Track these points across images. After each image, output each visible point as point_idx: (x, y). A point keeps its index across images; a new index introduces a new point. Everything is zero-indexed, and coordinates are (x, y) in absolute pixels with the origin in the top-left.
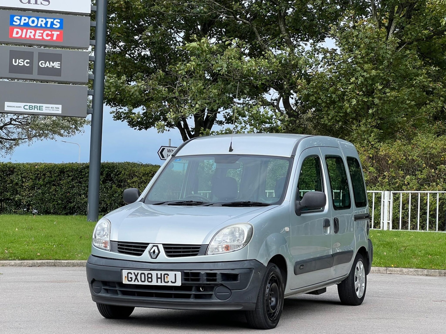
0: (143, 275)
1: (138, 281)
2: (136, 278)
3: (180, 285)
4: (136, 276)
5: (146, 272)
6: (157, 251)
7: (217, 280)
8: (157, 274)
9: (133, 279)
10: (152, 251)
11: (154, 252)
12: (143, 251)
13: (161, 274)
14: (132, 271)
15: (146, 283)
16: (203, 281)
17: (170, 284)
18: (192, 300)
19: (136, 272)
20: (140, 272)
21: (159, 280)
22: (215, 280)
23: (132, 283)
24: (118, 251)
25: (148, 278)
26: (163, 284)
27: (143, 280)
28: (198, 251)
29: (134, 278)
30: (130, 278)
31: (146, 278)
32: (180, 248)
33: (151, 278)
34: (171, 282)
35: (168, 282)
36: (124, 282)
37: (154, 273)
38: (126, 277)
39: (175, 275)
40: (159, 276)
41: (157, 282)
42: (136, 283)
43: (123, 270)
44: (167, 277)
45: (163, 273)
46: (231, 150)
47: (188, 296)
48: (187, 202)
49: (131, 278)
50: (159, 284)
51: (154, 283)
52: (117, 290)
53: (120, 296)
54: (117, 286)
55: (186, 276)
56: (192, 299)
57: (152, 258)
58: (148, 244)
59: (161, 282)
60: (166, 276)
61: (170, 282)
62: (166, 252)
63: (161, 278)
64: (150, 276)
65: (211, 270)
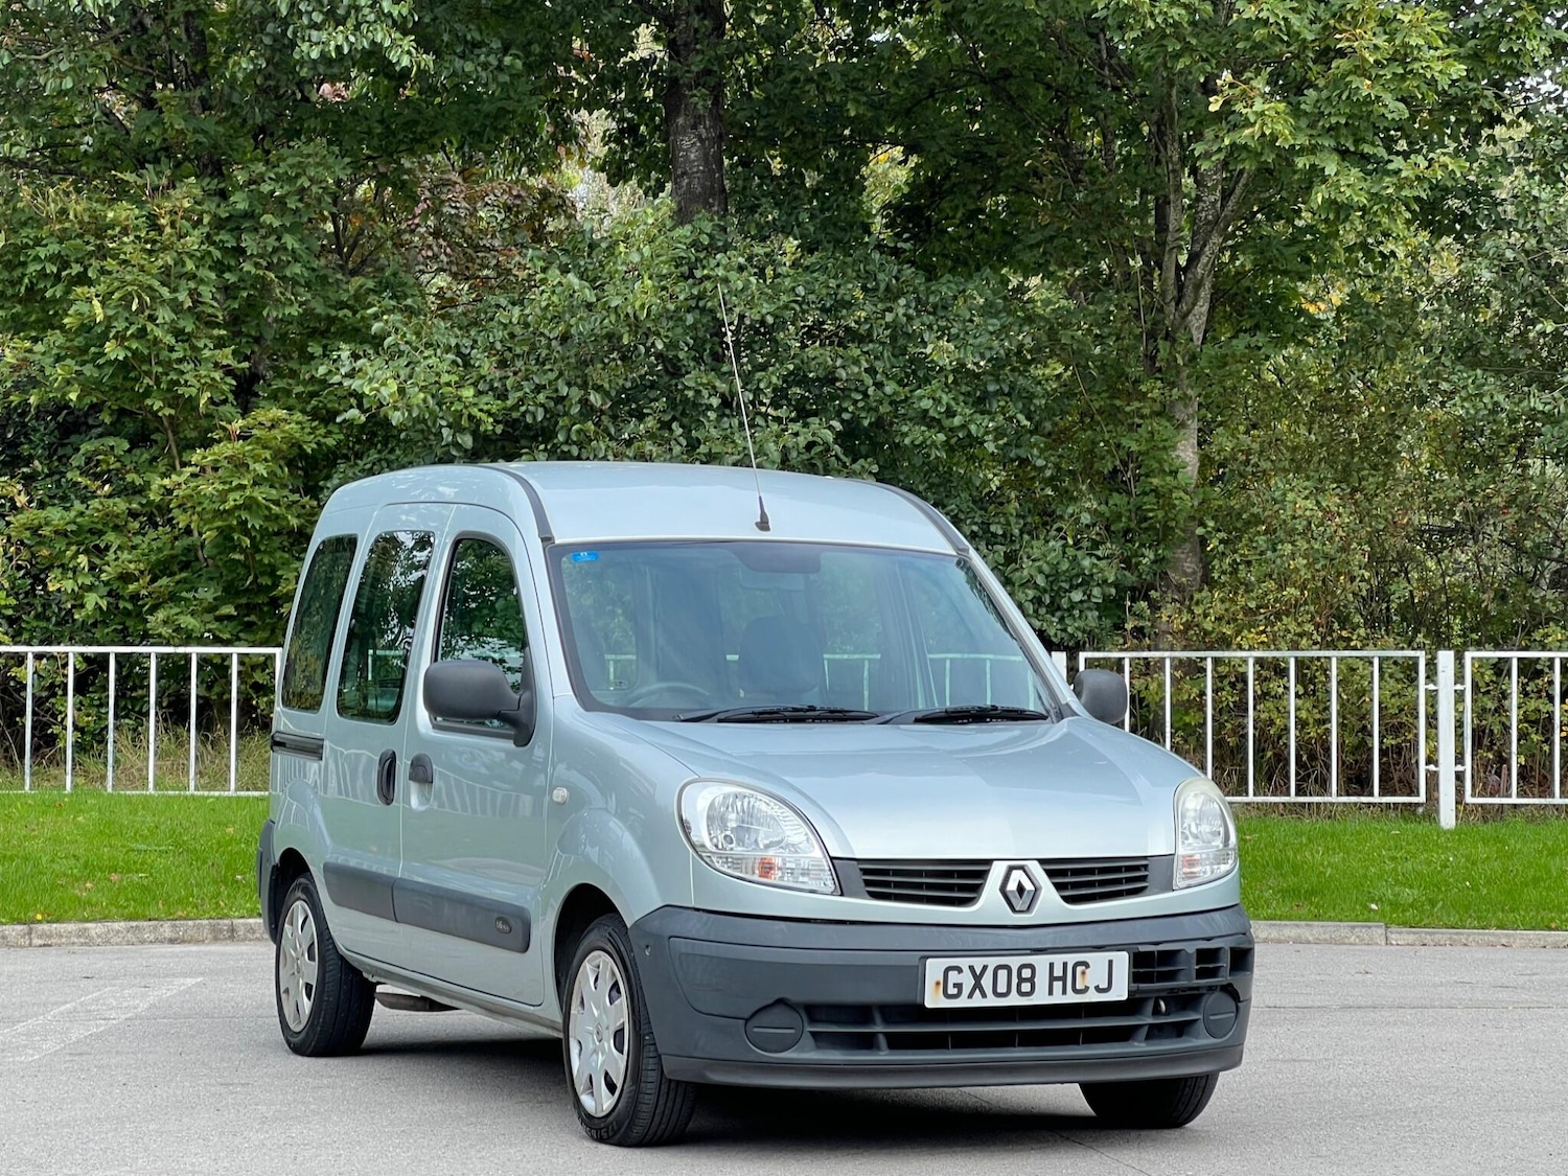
0: (1002, 974)
1: (984, 995)
2: (978, 986)
3: (1124, 997)
4: (978, 978)
5: (1015, 962)
6: (1028, 886)
7: (1222, 971)
8: (1051, 965)
9: (966, 991)
10: (1012, 886)
11: (1021, 889)
12: (977, 889)
13: (1065, 965)
14: (964, 963)
15: (1014, 1000)
16: (1187, 980)
17: (1093, 997)
18: (1138, 1046)
19: (978, 963)
20: (993, 962)
21: (1058, 985)
22: (1214, 972)
23: (962, 1002)
24: (869, 892)
25: (1021, 980)
26: (1071, 998)
27: (1002, 988)
28: (1143, 878)
29: (968, 981)
30: (955, 985)
31: (1015, 981)
32: (1091, 871)
33: (1031, 980)
34: (1097, 989)
35: (1087, 988)
36: (929, 1004)
37: (1041, 962)
38: (938, 983)
39: (1111, 962)
40: (1058, 972)
41: (1051, 992)
42: (977, 1002)
43: (929, 961)
44: (1083, 973)
45: (1072, 959)
46: (763, 525)
47: (1125, 1034)
48: (795, 710)
49: (959, 986)
50: (1058, 998)
51: (1041, 998)
52: (874, 1034)
53: (884, 1055)
54: (878, 1017)
55: (1148, 965)
56: (1140, 1042)
57: (1013, 910)
58: (989, 862)
59: (1064, 992)
60: (1079, 969)
61: (1092, 990)
62: (1059, 887)
63: (1063, 979)
64: (1026, 973)
65: (1209, 939)
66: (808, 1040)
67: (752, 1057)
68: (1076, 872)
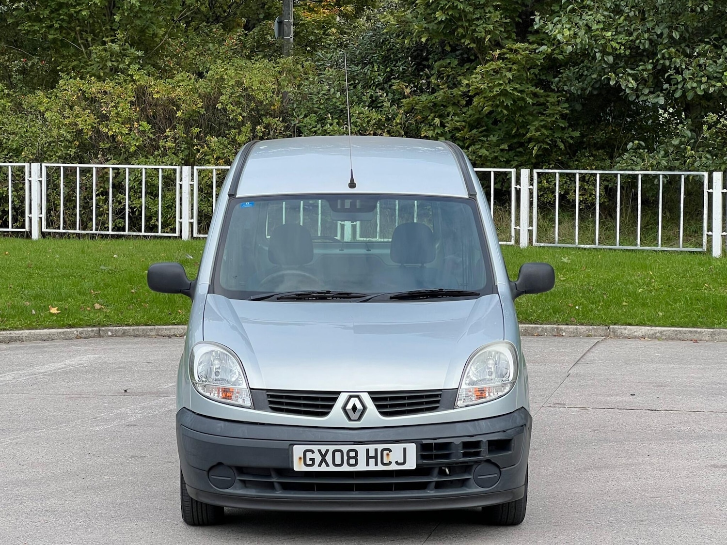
0: (338, 455)
1: (328, 465)
2: (323, 459)
3: (414, 467)
4: (323, 457)
5: (345, 448)
6: (359, 406)
7: (482, 454)
8: (368, 450)
9: (317, 462)
10: (349, 406)
11: (354, 408)
12: (331, 407)
13: (376, 450)
14: (315, 448)
15: (345, 468)
16: (458, 457)
17: (394, 467)
18: (431, 493)
19: (324, 448)
20: (332, 448)
21: (372, 461)
22: (477, 454)
23: (315, 468)
24: (271, 408)
25: (349, 458)
26: (380, 467)
27: (338, 461)
28: (438, 402)
29: (318, 458)
30: (311, 459)
31: (345, 458)
32: (404, 398)
33: (356, 458)
34: (397, 463)
35: (390, 463)
36: (296, 469)
37: (361, 449)
38: (300, 458)
39: (405, 449)
40: (372, 454)
41: (368, 464)
42: (324, 468)
43: (295, 446)
44: (388, 455)
45: (380, 447)
46: (352, 185)
47: (423, 486)
49: (313, 460)
50: (372, 467)
51: (361, 467)
52: (273, 482)
53: (279, 494)
54: (273, 473)
55: (425, 450)
56: (431, 490)
57: (349, 419)
58: (339, 393)
59: (376, 464)
60: (385, 453)
61: (393, 463)
62: (378, 407)
63: (375, 457)
64: (352, 454)
65: (472, 436)
66: (238, 484)
67: (212, 490)
68: (392, 399)
